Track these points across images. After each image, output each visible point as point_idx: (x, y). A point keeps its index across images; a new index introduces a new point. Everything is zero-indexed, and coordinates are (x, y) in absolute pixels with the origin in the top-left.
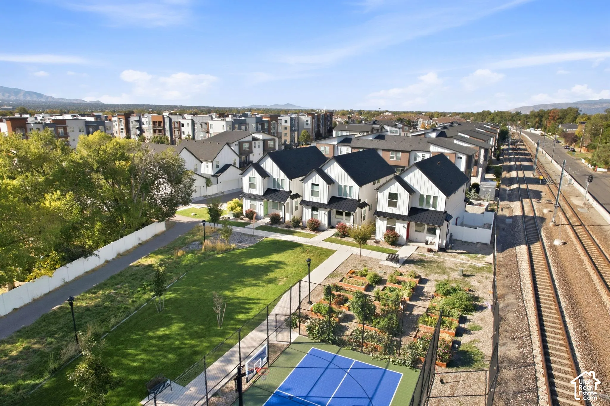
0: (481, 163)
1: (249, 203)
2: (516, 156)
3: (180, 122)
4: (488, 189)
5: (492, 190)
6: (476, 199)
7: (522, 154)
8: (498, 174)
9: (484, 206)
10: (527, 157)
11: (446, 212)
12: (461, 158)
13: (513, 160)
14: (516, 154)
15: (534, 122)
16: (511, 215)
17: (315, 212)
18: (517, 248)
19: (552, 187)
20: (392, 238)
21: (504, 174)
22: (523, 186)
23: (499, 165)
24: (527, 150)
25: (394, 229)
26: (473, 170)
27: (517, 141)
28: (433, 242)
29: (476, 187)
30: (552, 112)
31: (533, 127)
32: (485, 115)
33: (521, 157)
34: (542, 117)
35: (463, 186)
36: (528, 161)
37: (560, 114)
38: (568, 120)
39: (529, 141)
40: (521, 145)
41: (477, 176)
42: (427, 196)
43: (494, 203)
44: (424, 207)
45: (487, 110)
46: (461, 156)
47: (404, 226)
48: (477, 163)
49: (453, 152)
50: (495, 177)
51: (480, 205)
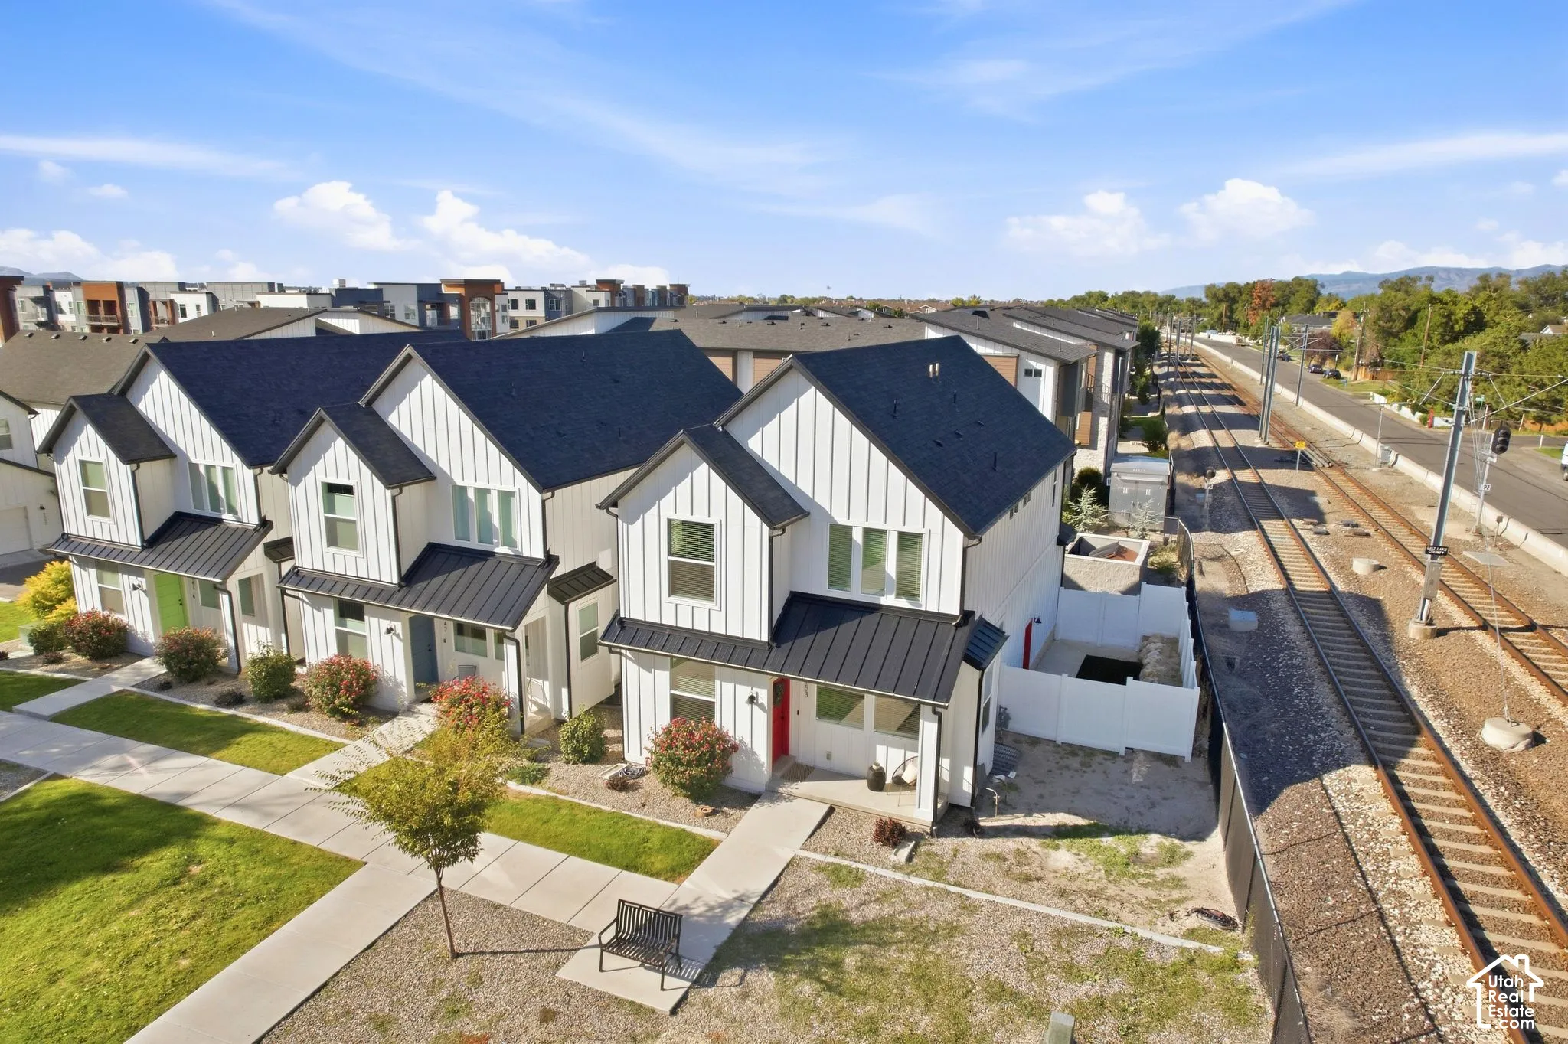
0: (1106, 398)
1: (95, 585)
2: (1192, 392)
3: (172, 301)
4: (1141, 487)
5: (1154, 494)
6: (1098, 530)
7: (1208, 386)
8: (1155, 439)
9: (1133, 556)
10: (1225, 393)
11: (967, 615)
12: (1038, 373)
13: (1186, 400)
14: (1192, 386)
15: (1216, 315)
16: (1240, 591)
17: (352, 626)
18: (1332, 779)
19: (1333, 474)
20: (689, 763)
21: (1174, 440)
22: (1245, 476)
23: (1150, 415)
24: (1216, 377)
25: (707, 710)
26: (1082, 419)
27: (1184, 358)
28: (907, 778)
29: (1096, 483)
30: (1258, 286)
31: (1213, 328)
32: (1092, 301)
33: (1206, 392)
34: (1234, 301)
35: (1051, 476)
36: (1230, 403)
37: (1277, 294)
38: (1294, 310)
39: (1213, 356)
40: (1198, 365)
41: (1092, 445)
42: (868, 532)
43: (1166, 542)
44: (855, 592)
45: (1098, 290)
46: (1036, 364)
47: (752, 699)
48: (1091, 402)
49: (1008, 351)
50: (1146, 450)
51: (1119, 552)
